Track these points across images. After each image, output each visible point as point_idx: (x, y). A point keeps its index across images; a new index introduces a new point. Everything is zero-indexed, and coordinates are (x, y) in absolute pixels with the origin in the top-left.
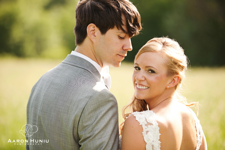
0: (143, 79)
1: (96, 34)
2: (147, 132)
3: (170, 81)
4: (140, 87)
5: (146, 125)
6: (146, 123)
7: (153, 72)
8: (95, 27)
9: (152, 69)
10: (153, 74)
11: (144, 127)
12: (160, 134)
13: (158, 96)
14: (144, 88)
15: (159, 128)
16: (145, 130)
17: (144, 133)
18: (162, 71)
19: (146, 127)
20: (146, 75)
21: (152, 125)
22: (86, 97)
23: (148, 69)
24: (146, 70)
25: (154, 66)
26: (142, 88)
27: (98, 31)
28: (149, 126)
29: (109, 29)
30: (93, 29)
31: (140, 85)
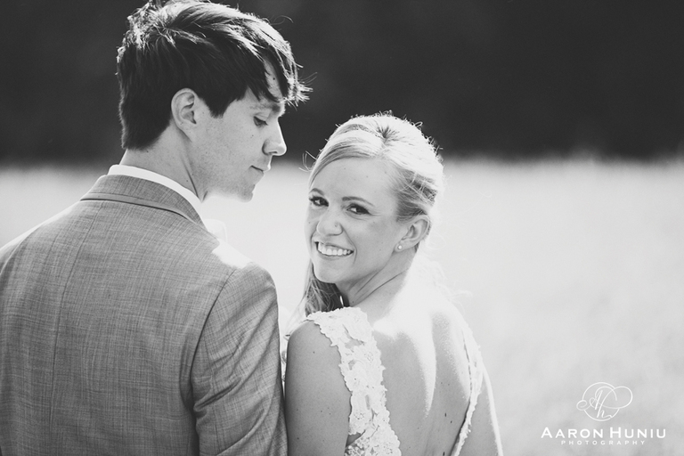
0: (338, 230)
1: (196, 117)
2: (352, 363)
3: (404, 230)
4: (329, 252)
5: (347, 346)
6: (348, 340)
7: (362, 210)
8: (193, 97)
9: (360, 203)
10: (363, 216)
11: (343, 350)
12: (383, 368)
13: (374, 273)
14: (340, 252)
15: (379, 353)
16: (345, 359)
17: (344, 366)
18: (386, 207)
19: (349, 351)
20: (345, 220)
21: (362, 346)
22: (210, 285)
23: (347, 203)
24: (343, 207)
25: (365, 196)
26: (335, 252)
27: (201, 109)
28: (355, 348)
29: (232, 101)
30: (189, 104)
31: (327, 245)
